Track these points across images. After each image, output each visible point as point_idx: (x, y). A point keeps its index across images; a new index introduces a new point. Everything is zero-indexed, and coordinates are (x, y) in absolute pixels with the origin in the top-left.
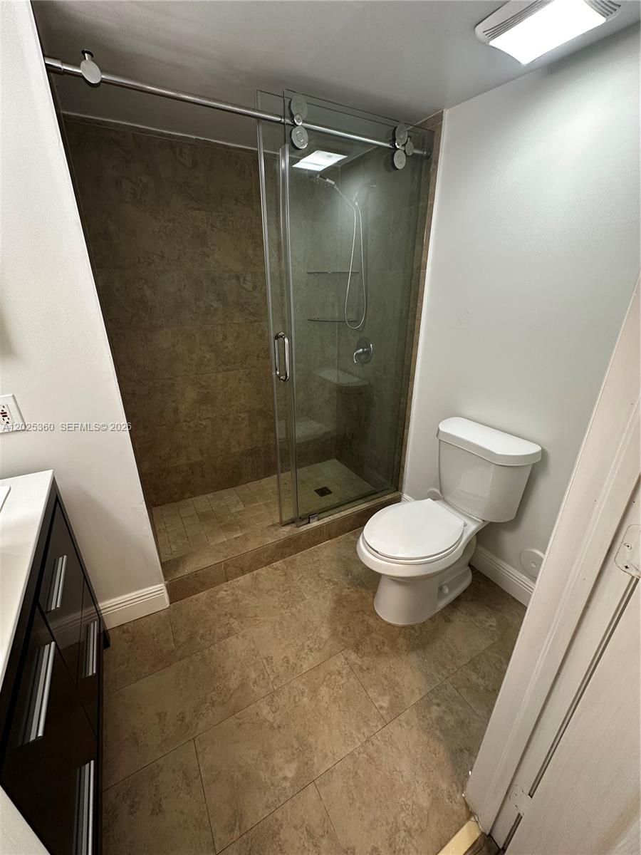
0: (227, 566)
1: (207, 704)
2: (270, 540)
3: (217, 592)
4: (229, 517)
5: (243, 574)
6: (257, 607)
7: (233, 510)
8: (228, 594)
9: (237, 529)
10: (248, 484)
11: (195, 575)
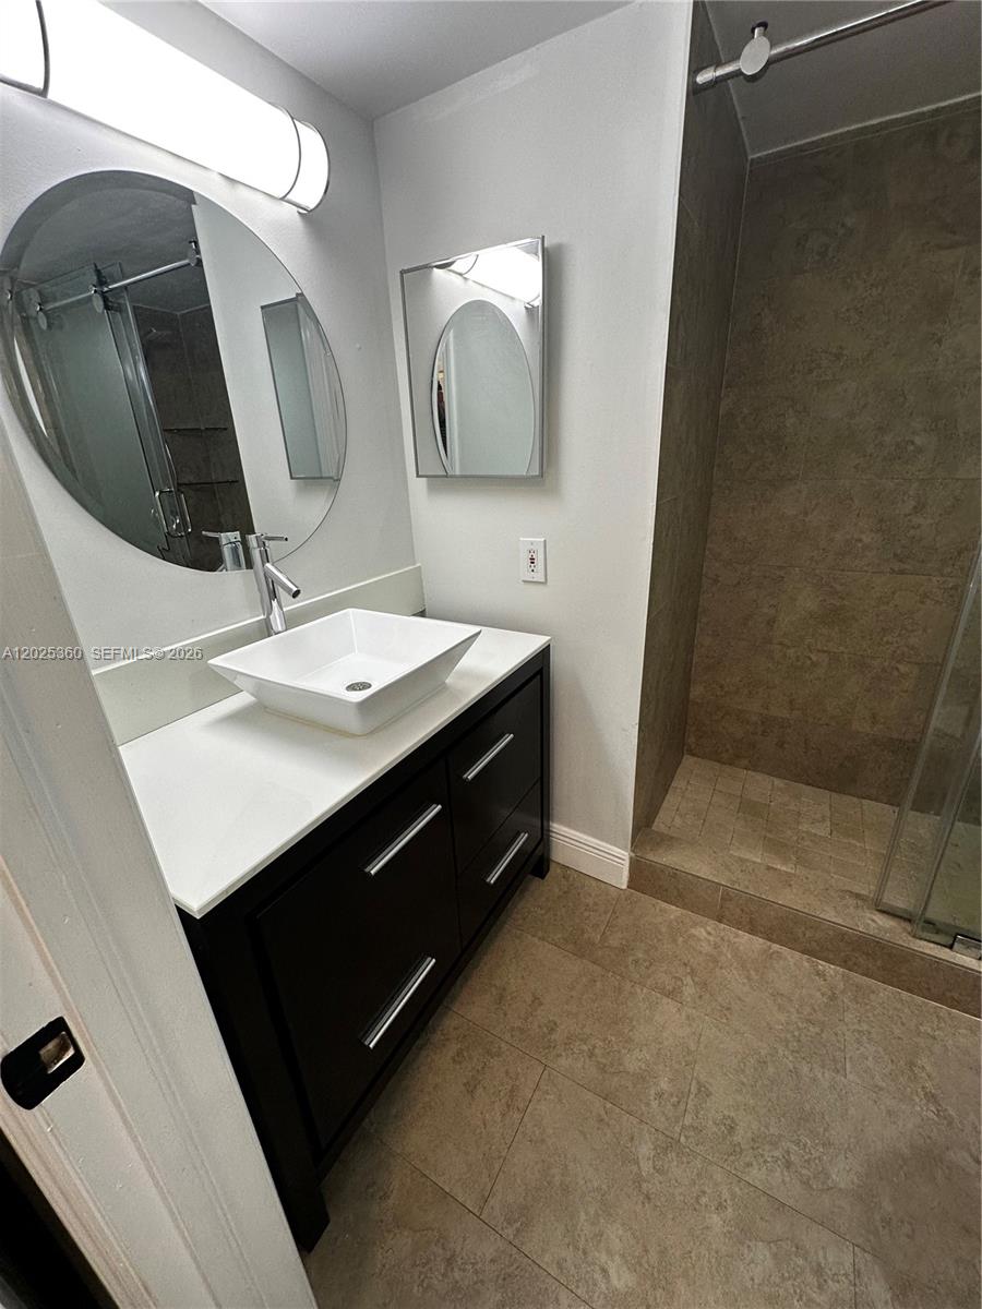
0: (726, 898)
1: (585, 1048)
2: (830, 915)
3: (695, 925)
4: (789, 832)
5: (752, 932)
6: (740, 999)
7: (804, 827)
8: (709, 941)
9: (790, 859)
10: (863, 801)
11: (675, 874)
